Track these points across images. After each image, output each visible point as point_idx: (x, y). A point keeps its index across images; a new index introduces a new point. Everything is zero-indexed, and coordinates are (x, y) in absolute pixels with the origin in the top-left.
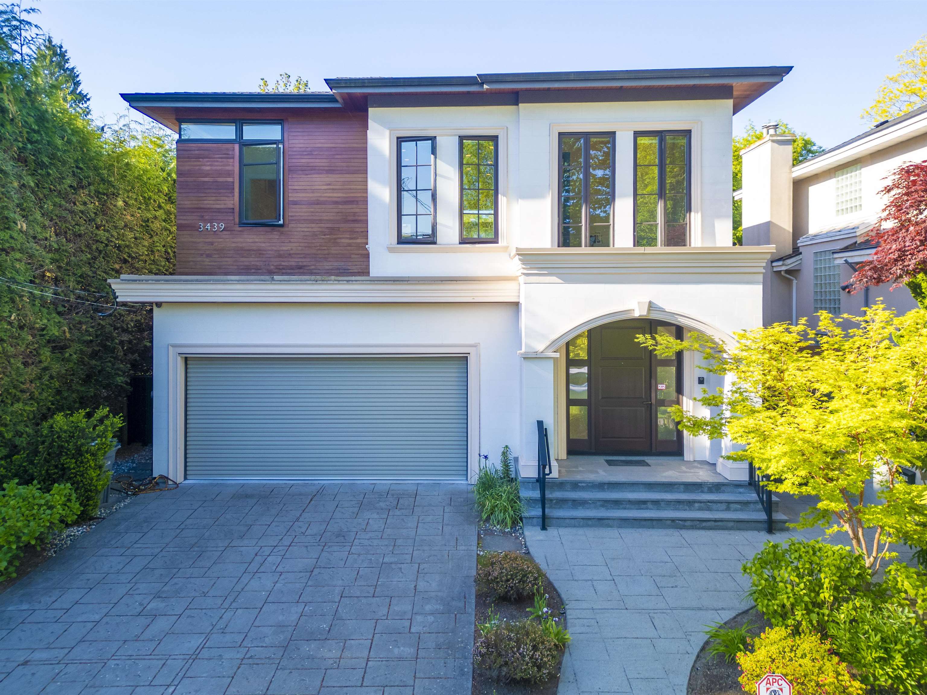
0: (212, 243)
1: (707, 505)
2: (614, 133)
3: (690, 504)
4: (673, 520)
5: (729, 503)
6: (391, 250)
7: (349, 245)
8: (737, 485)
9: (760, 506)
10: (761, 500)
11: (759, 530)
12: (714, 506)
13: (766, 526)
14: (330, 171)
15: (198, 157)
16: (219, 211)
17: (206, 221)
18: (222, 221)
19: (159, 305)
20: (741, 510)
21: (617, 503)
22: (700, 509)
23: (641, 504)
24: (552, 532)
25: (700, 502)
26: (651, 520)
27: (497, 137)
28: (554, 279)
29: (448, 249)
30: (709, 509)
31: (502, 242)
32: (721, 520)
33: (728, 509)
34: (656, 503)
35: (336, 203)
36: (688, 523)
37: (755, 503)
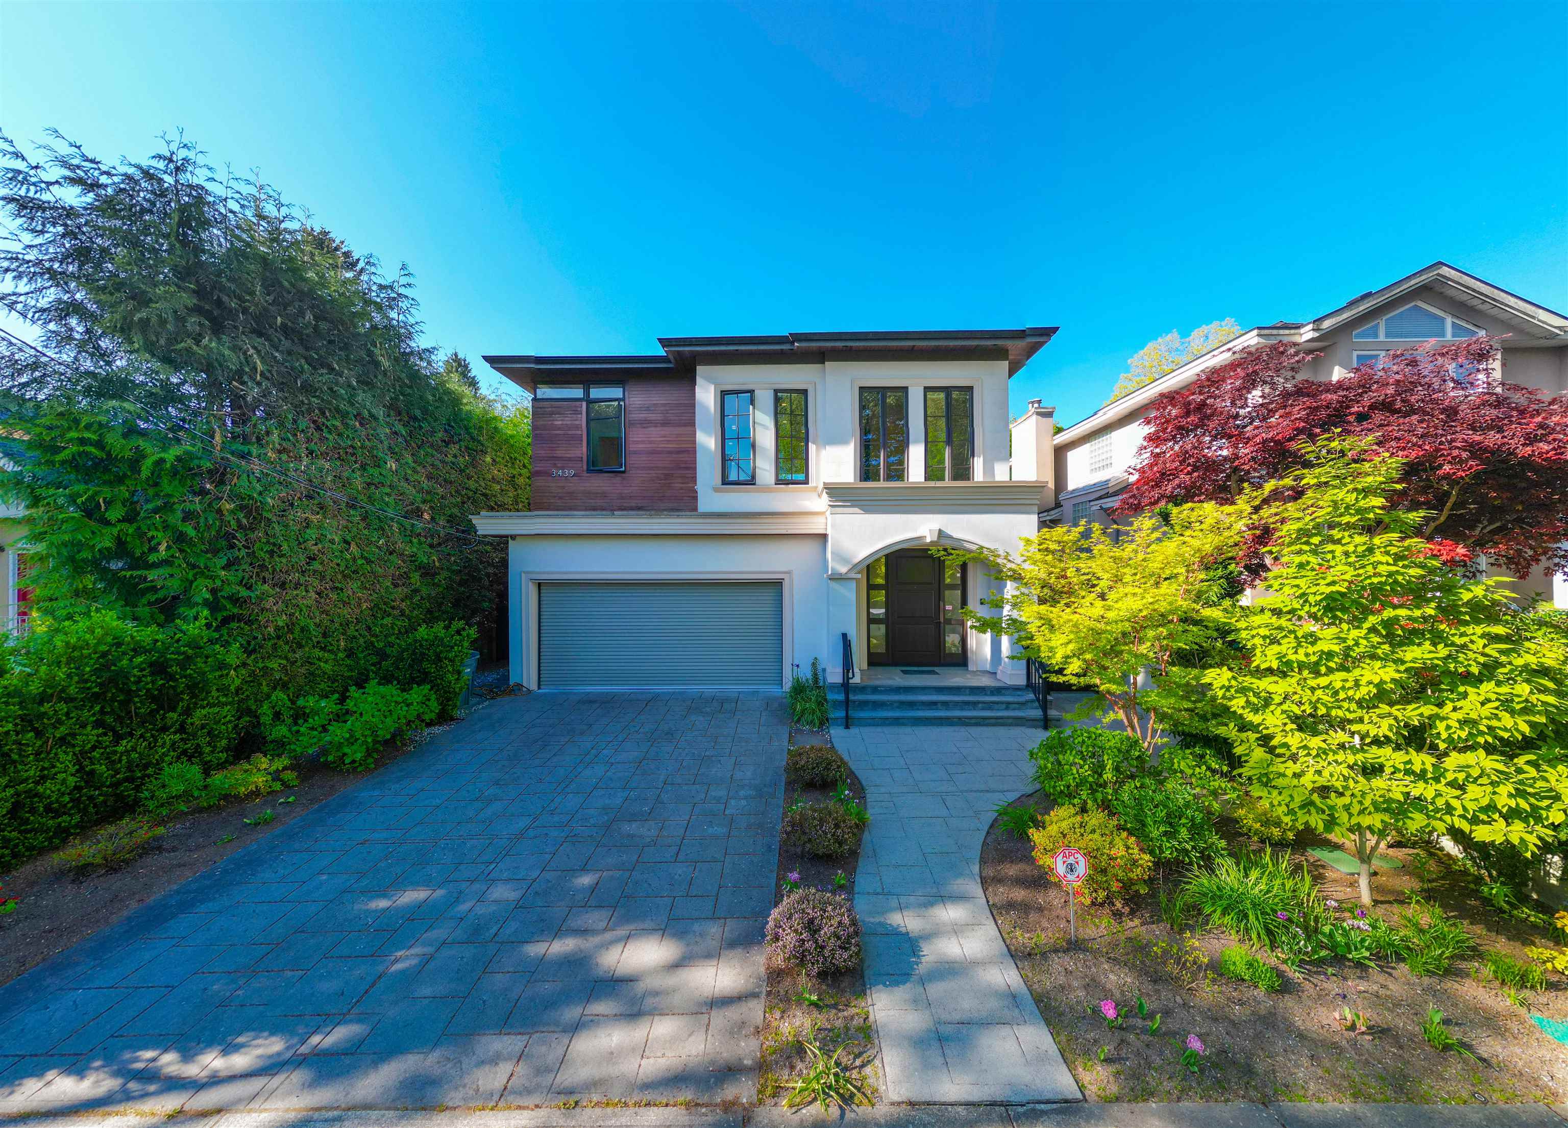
0: (563, 487)
1: (989, 706)
2: (906, 388)
3: (974, 704)
4: (960, 718)
5: (1008, 703)
6: (716, 490)
7: (681, 489)
8: (1016, 689)
9: (1037, 704)
10: (1038, 700)
11: (1036, 727)
12: (996, 706)
13: (1042, 723)
14: (665, 423)
15: (552, 413)
16: (570, 459)
17: (558, 468)
18: (572, 468)
19: (513, 537)
20: (1019, 709)
21: (912, 705)
22: (983, 709)
23: (933, 704)
24: (854, 731)
25: (984, 703)
26: (941, 718)
27: (806, 391)
28: (856, 510)
29: (766, 489)
30: (990, 709)
31: (812, 483)
32: (1001, 718)
33: (1007, 708)
34: (946, 704)
35: (670, 452)
36: (973, 721)
37: (1032, 701)
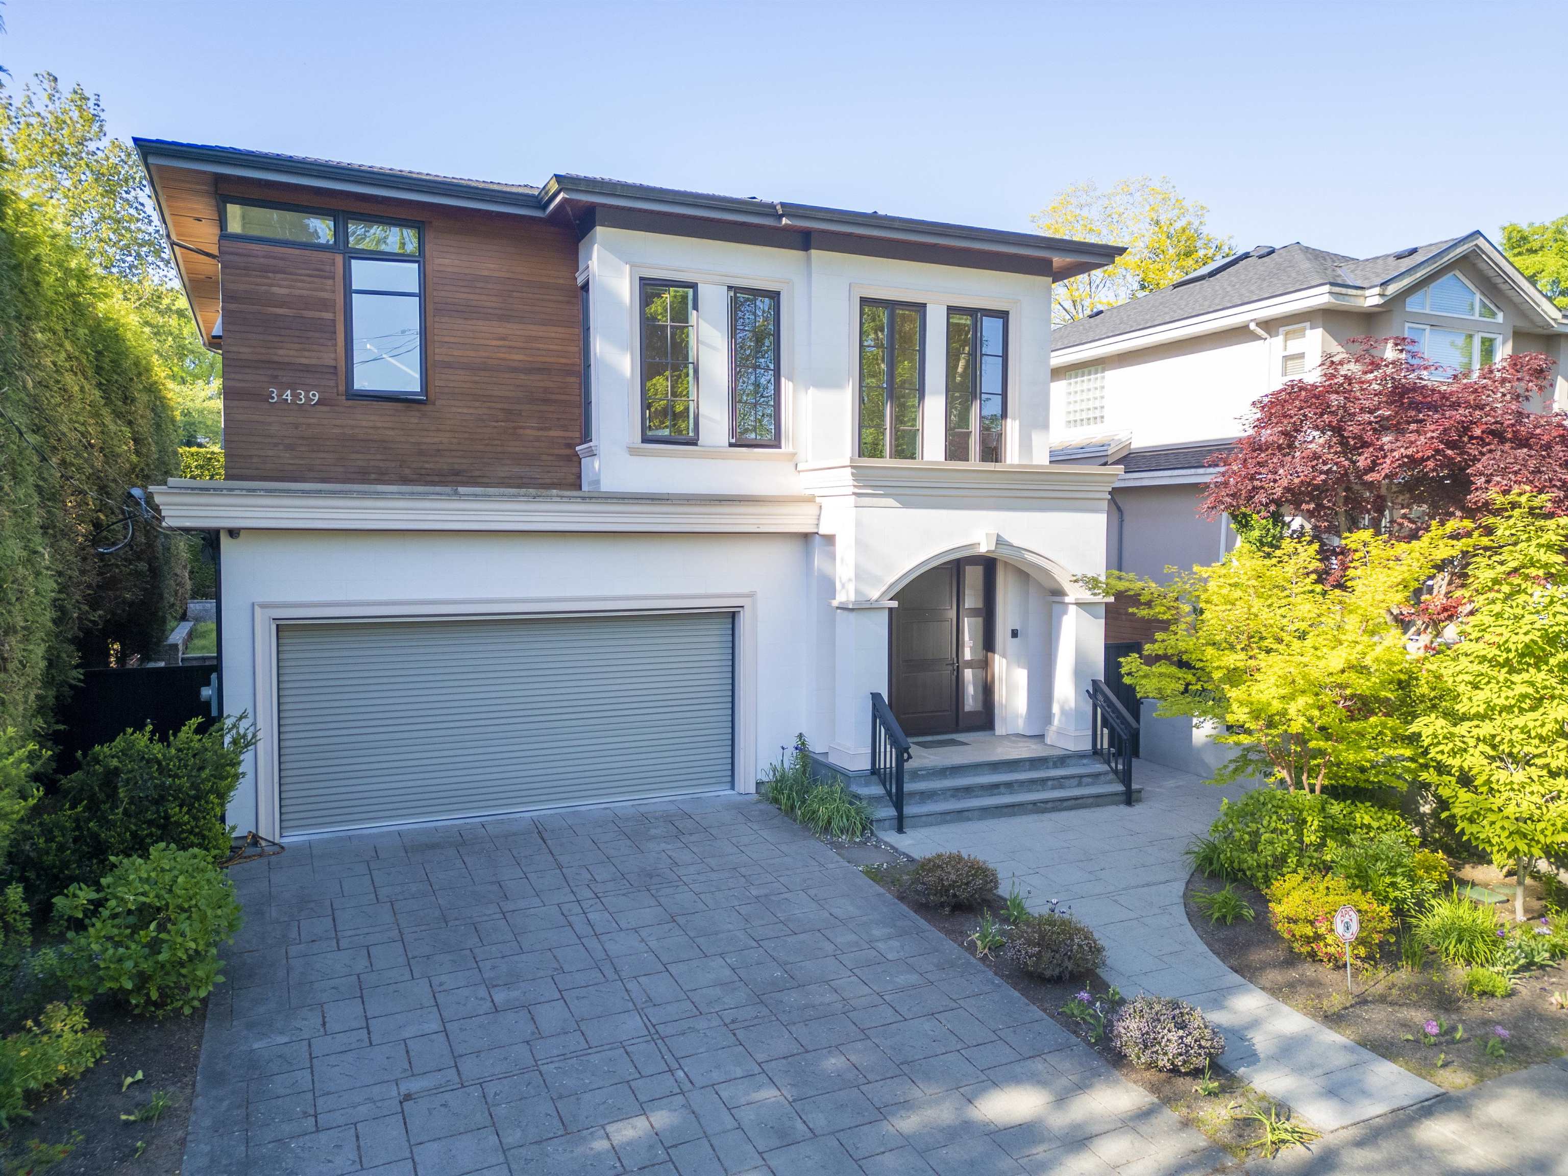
0: (296, 426)
1: (1060, 782)
3: (1042, 782)
4: (1034, 803)
5: (1081, 777)
6: (633, 451)
7: (538, 439)
8: (1081, 756)
9: (1112, 776)
11: (1116, 803)
12: (1067, 782)
13: (1123, 798)
15: (265, 270)
16: (308, 369)
17: (282, 387)
18: (314, 387)
19: (233, 533)
20: (1093, 784)
21: (968, 791)
22: (1054, 788)
23: (993, 788)
25: (1053, 779)
26: (1013, 806)
27: (778, 293)
28: (890, 502)
29: (713, 454)
30: (1062, 787)
31: (786, 447)
33: (1079, 785)
34: (1009, 786)
36: (1050, 805)
